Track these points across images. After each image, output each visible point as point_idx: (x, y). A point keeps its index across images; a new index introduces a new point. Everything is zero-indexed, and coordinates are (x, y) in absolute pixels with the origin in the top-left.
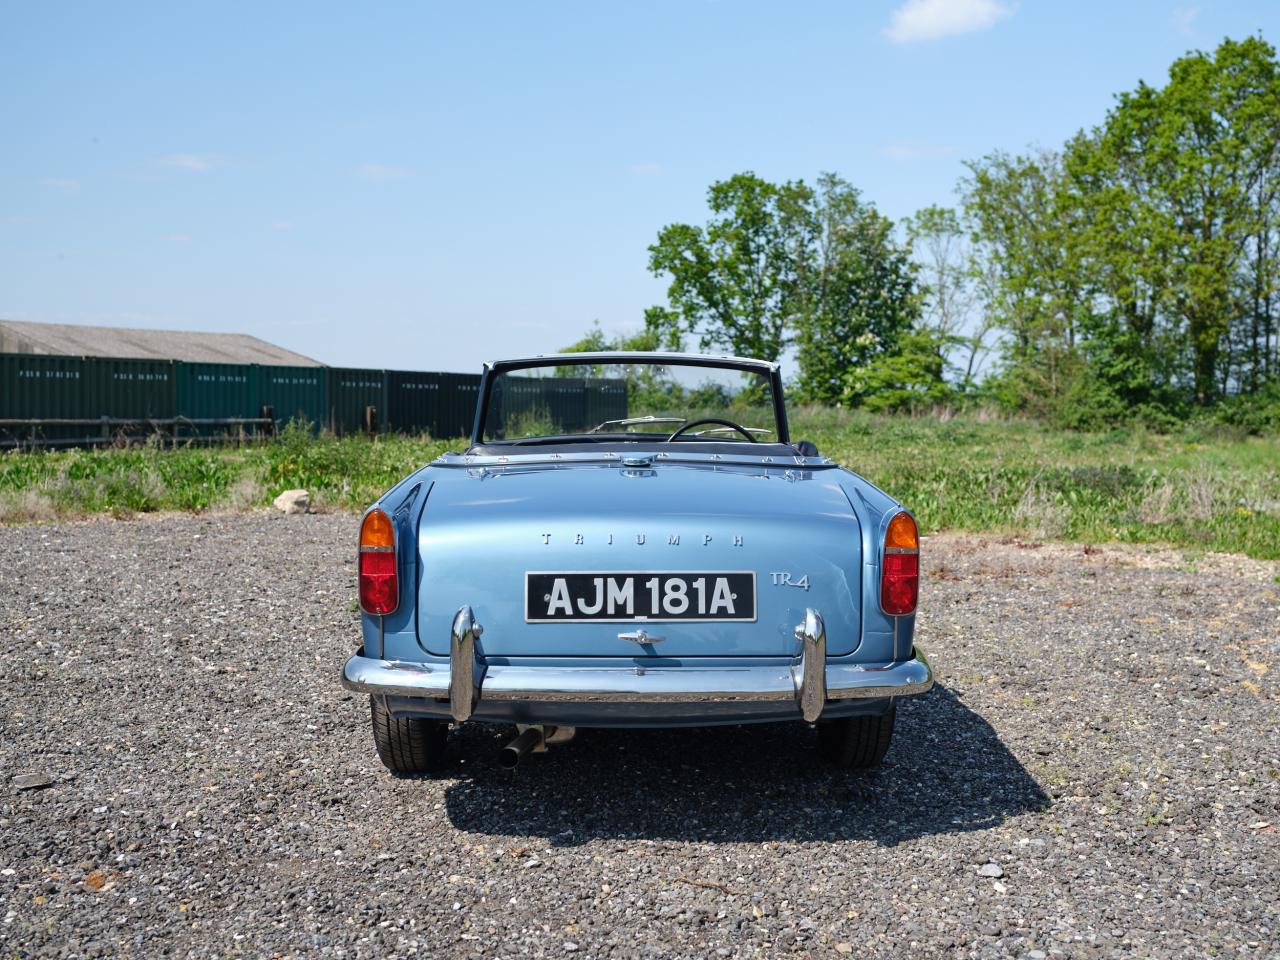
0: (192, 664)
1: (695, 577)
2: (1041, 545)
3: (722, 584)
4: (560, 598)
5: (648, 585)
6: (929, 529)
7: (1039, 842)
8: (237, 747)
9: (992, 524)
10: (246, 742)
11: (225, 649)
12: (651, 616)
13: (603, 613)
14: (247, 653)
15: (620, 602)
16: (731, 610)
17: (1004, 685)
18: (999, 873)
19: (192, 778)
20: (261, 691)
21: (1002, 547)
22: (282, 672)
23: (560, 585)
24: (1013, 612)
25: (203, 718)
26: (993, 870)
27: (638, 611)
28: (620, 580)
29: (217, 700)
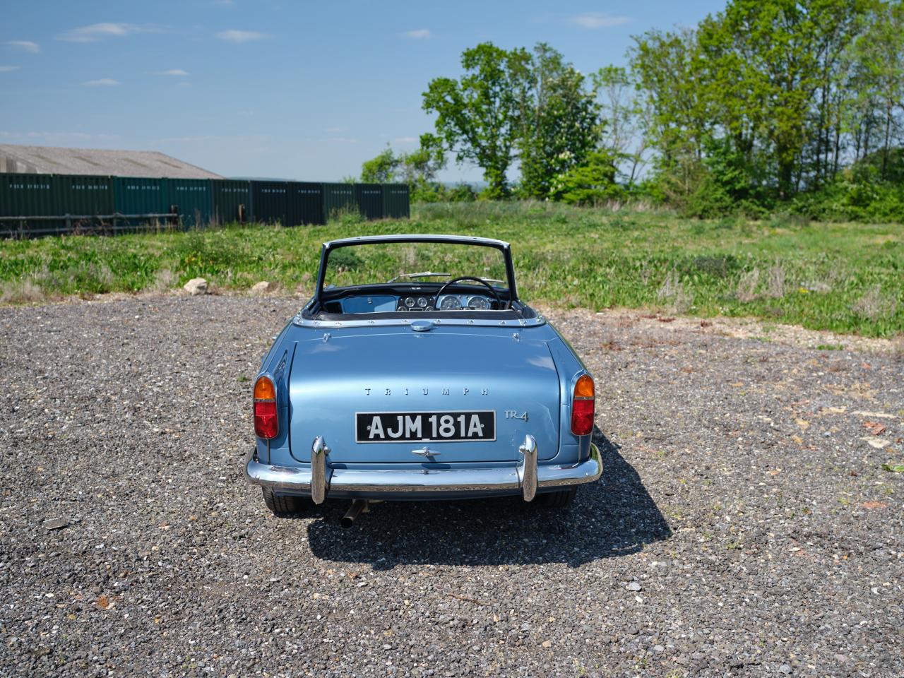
0: (144, 427)
1: (459, 415)
2: (674, 319)
3: (475, 418)
4: (377, 428)
5: (430, 420)
6: (604, 307)
7: (663, 564)
8: (178, 494)
9: (643, 302)
10: (183, 490)
11: (164, 414)
12: (432, 438)
13: (403, 437)
14: (178, 416)
15: (413, 430)
16: (481, 434)
17: (647, 440)
18: (639, 588)
19: (153, 520)
20: (192, 449)
21: (650, 320)
22: (201, 432)
23: (377, 420)
24: (654, 377)
25: (155, 470)
26: (635, 586)
27: (424, 437)
28: (413, 417)
29: (163, 455)
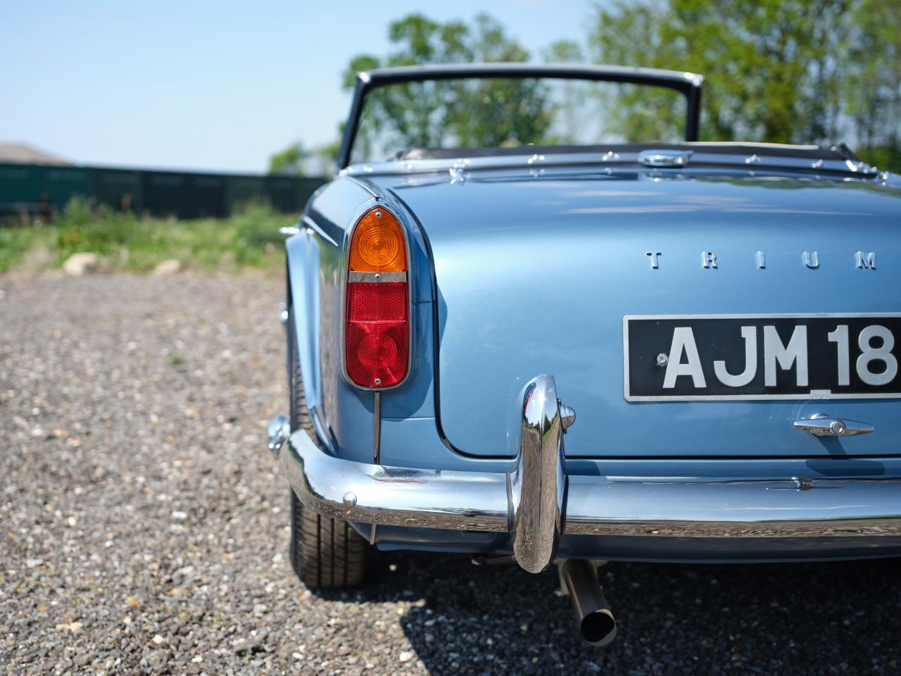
0: (16, 428)
4: (684, 359)
5: (832, 337)
8: (92, 549)
10: (102, 540)
12: (837, 389)
13: (757, 385)
15: (786, 366)
20: (102, 462)
23: (683, 338)
27: (815, 383)
28: (785, 329)
